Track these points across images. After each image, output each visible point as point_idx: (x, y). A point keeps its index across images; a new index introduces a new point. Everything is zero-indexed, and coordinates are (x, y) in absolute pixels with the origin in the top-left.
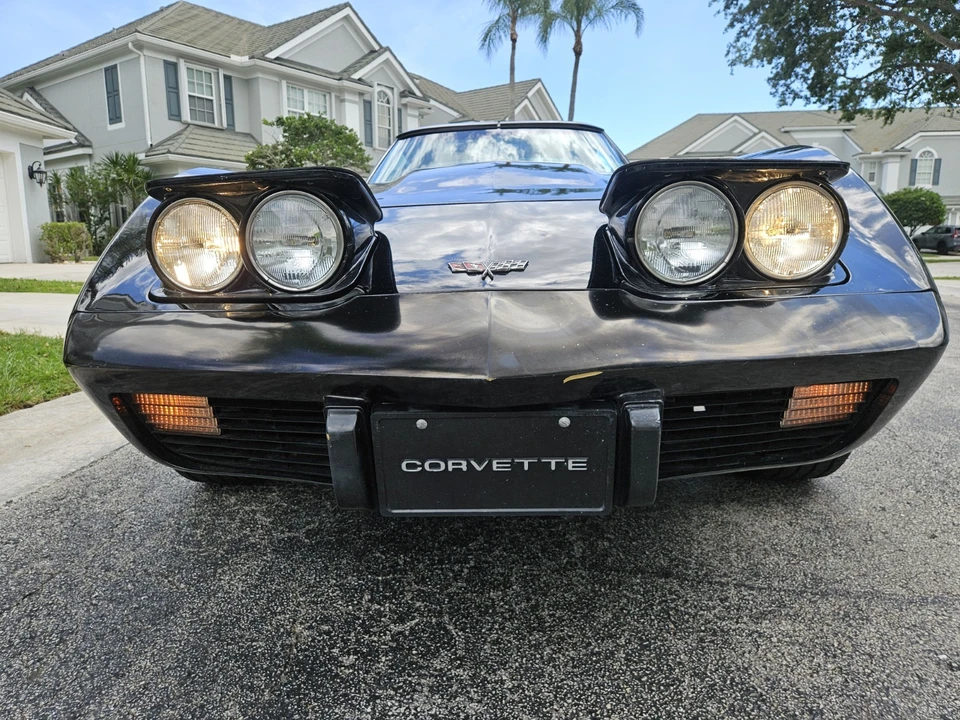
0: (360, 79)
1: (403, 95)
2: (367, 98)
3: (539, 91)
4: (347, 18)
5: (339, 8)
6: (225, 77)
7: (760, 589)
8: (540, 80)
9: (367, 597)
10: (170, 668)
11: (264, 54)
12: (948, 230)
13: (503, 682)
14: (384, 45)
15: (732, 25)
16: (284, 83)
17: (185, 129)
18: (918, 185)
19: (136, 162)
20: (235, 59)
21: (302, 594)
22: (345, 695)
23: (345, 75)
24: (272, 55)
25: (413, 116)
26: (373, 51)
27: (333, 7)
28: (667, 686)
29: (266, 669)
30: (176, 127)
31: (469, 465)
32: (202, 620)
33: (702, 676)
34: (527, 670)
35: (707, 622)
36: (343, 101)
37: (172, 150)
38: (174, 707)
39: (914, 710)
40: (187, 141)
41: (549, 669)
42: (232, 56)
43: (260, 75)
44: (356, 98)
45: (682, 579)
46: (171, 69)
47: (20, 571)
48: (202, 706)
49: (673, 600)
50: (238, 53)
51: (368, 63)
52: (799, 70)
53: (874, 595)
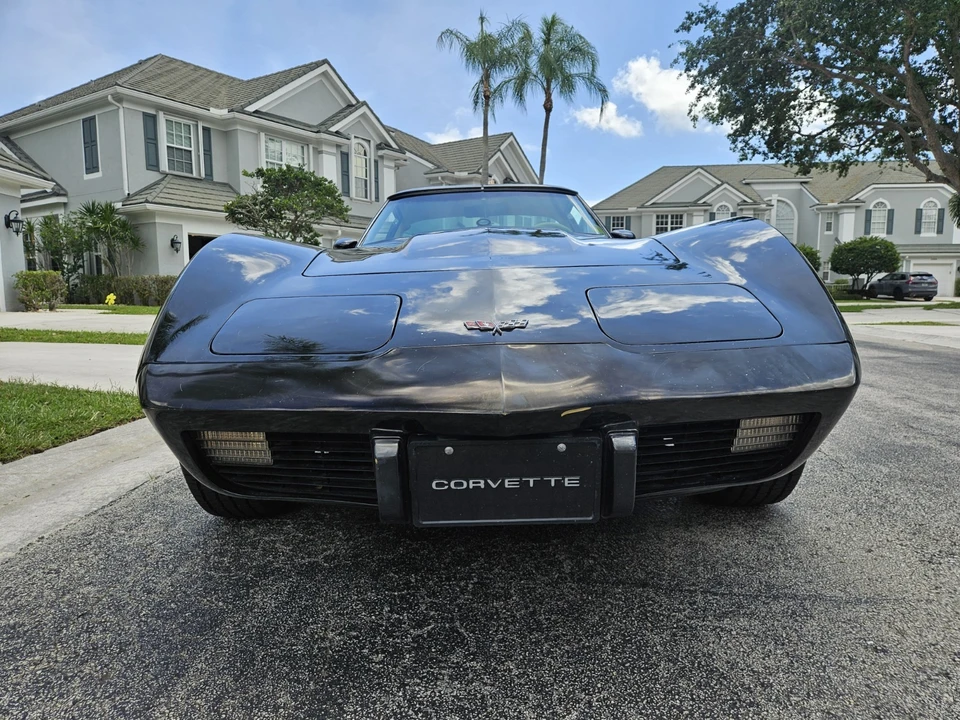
0: (337, 132)
1: (379, 147)
2: (344, 150)
3: (511, 144)
4: (325, 74)
5: (318, 64)
6: (204, 128)
7: (723, 595)
8: (512, 134)
9: (387, 609)
10: (224, 668)
11: (243, 107)
12: (903, 277)
13: (510, 671)
14: (361, 100)
15: (692, 86)
16: (262, 135)
17: (163, 179)
18: (873, 234)
19: (113, 211)
20: (215, 112)
21: (329, 608)
22: (378, 684)
23: (323, 128)
24: (251, 109)
25: (389, 167)
26: (350, 106)
27: (312, 63)
28: (646, 669)
29: (308, 667)
30: (154, 177)
31: (486, 483)
32: (244, 630)
33: (675, 662)
34: (530, 661)
35: (679, 621)
36: (321, 152)
37: (150, 200)
38: (233, 698)
39: (845, 681)
40: (165, 190)
41: (549, 660)
42: (211, 109)
43: (239, 127)
44: (334, 150)
45: (657, 588)
46: (150, 121)
47: (68, 596)
48: (258, 696)
49: (650, 605)
50: (217, 107)
51: (345, 117)
52: (757, 128)
53: (817, 597)
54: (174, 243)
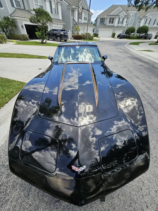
2: (50, 0)
12: (148, 34)
18: (146, 25)
25: (60, 5)
30: (14, 9)
36: (46, 1)
37: (15, 16)
40: (17, 13)
54: (22, 26)
